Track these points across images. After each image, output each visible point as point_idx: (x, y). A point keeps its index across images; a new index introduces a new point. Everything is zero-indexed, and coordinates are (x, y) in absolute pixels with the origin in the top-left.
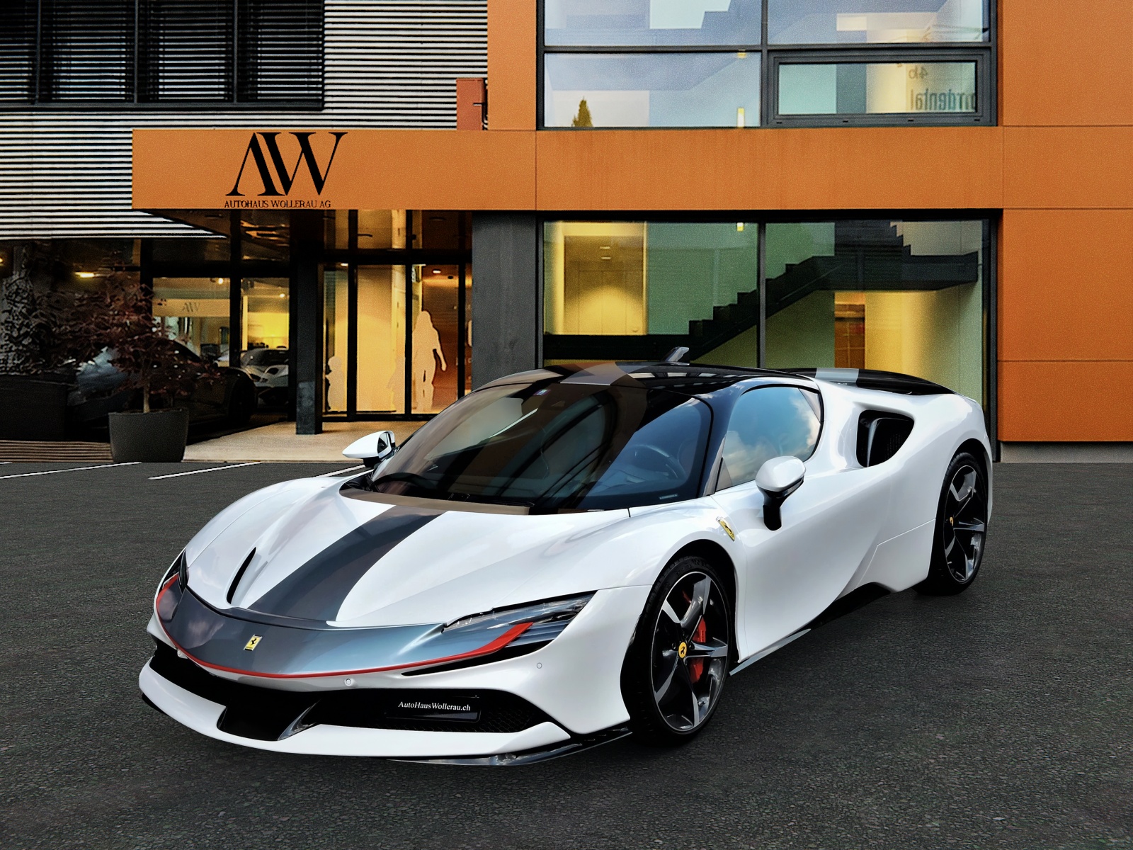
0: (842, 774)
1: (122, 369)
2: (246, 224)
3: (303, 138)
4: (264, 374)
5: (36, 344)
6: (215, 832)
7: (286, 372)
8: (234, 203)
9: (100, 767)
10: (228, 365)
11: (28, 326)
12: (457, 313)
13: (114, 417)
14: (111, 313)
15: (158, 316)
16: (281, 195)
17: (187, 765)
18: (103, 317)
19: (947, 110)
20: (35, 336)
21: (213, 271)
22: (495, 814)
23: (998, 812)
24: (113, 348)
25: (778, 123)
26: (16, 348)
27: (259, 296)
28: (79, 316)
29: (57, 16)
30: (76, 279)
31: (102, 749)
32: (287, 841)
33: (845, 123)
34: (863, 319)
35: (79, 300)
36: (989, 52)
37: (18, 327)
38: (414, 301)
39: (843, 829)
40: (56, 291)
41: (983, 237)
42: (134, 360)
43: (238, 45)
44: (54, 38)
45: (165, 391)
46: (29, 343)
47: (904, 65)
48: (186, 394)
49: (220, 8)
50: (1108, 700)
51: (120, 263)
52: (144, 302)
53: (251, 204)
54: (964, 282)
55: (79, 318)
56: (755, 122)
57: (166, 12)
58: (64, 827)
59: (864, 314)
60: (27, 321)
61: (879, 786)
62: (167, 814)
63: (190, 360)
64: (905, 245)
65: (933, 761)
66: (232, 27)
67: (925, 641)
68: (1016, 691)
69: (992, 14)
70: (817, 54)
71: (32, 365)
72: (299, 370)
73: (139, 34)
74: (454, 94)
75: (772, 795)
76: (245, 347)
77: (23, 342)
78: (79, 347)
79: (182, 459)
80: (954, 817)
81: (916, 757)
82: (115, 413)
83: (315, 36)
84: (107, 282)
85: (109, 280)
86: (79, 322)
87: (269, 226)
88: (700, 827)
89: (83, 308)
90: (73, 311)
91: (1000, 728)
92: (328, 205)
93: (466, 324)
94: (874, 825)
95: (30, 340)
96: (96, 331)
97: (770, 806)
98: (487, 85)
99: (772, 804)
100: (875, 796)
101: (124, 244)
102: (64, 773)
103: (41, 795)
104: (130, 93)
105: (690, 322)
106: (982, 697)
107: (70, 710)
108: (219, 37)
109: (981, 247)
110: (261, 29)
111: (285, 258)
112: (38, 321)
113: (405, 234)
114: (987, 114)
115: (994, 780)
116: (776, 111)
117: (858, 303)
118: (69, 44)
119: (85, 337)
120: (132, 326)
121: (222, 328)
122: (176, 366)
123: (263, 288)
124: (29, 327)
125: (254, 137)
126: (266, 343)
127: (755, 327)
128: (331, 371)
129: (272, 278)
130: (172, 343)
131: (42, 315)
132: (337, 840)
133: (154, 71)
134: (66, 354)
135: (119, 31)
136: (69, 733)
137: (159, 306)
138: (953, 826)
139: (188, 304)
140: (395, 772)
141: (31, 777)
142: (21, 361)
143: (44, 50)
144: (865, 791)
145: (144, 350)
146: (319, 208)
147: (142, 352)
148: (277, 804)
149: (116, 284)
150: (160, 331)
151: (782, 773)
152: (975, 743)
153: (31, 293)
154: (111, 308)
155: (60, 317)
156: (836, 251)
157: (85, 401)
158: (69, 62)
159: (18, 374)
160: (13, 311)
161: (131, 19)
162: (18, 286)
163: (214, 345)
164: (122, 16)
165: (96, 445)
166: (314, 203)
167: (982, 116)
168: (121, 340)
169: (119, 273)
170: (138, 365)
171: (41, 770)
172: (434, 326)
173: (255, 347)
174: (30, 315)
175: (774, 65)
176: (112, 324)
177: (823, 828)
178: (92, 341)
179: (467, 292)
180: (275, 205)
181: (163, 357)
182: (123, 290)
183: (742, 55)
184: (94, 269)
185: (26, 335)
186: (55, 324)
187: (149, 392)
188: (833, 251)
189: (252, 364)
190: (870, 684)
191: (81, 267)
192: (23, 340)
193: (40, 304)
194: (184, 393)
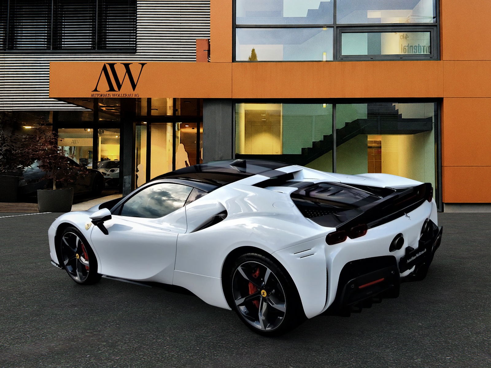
0: (375, 340)
1: (44, 170)
2: (100, 105)
3: (127, 66)
4: (108, 172)
5: (5, 158)
6: (85, 364)
7: (118, 171)
8: (96, 95)
9: (32, 337)
10: (92, 168)
12: (196, 144)
13: (40, 192)
14: (39, 144)
15: (61, 146)
16: (116, 91)
17: (72, 335)
18: (35, 146)
19: (417, 53)
20: (4, 155)
21: (85, 125)
22: (215, 356)
23: (448, 355)
24: (40, 161)
25: (341, 59)
27: (106, 137)
28: (24, 146)
29: (17, 12)
30: (23, 129)
31: (33, 329)
32: (118, 367)
33: (372, 59)
34: (381, 147)
35: (25, 138)
36: (436, 28)
38: (176, 139)
39: (376, 362)
40: (14, 135)
41: (435, 110)
42: (49, 166)
43: (98, 24)
44: (15, 21)
45: (63, 180)
46: (2, 158)
47: (398, 33)
48: (73, 181)
49: (90, 8)
51: (43, 122)
52: (54, 140)
53: (103, 95)
54: (426, 131)
56: (331, 58)
57: (66, 10)
58: (15, 361)
59: (381, 145)
61: (392, 344)
62: (63, 356)
63: (75, 166)
64: (399, 114)
65: (417, 334)
66: (95, 16)
68: (454, 305)
69: (437, 10)
70: (359, 28)
71: (3, 168)
72: (124, 170)
73: (53, 19)
74: (195, 46)
75: (343, 348)
76: (100, 160)
78: (25, 160)
80: (428, 357)
81: (409, 333)
82: (40, 190)
83: (133, 20)
84: (37, 130)
85: (38, 130)
86: (24, 148)
87: (111, 105)
88: (310, 361)
89: (26, 142)
90: (22, 143)
91: (448, 321)
92: (138, 96)
93: (200, 150)
94: (391, 360)
96: (32, 153)
97: (342, 353)
98: (210, 42)
99: (343, 352)
100: (391, 349)
101: (45, 113)
102: (15, 339)
103: (5, 348)
104: (49, 46)
105: (302, 149)
106: (439, 307)
107: (19, 313)
108: (89, 21)
109: (434, 115)
110: (108, 17)
111: (119, 120)
112: (5, 148)
113: (173, 109)
114: (435, 55)
115: (446, 342)
116: (340, 54)
117: (378, 140)
118: (22, 24)
119: (27, 155)
120: (48, 151)
121: (89, 151)
122: (68, 169)
123: (108, 133)
124: (1, 151)
125: (105, 65)
126: (109, 158)
127: (332, 151)
128: (138, 171)
129: (112, 129)
130: (67, 158)
131: (8, 145)
133: (60, 36)
134: (18, 163)
135: (44, 18)
136: (17, 323)
137: (61, 141)
138: (427, 361)
139: (74, 141)
143: (10, 26)
144: (386, 346)
145: (54, 161)
146: (134, 97)
147: (53, 162)
148: (113, 352)
149: (42, 132)
150: (61, 153)
151: (347, 339)
152: (436, 326)
153: (3, 136)
154: (39, 142)
155: (16, 146)
156: (368, 116)
157: (27, 184)
158: (22, 32)
161: (49, 13)
163: (85, 159)
164: (46, 11)
165: (31, 204)
166: (132, 95)
167: (433, 56)
168: (43, 157)
169: (43, 126)
170: (51, 168)
171: (5, 338)
172: (185, 151)
173: (104, 160)
174: (2, 145)
175: (339, 34)
176: (39, 149)
177: (367, 362)
178: (30, 157)
179: (200, 135)
180: (114, 96)
181: (62, 164)
182: (45, 134)
183: (325, 29)
184: (32, 125)
186: (14, 150)
187: (56, 181)
188: (367, 117)
189: (103, 168)
191: (25, 124)
193: (6, 140)
194: (72, 181)
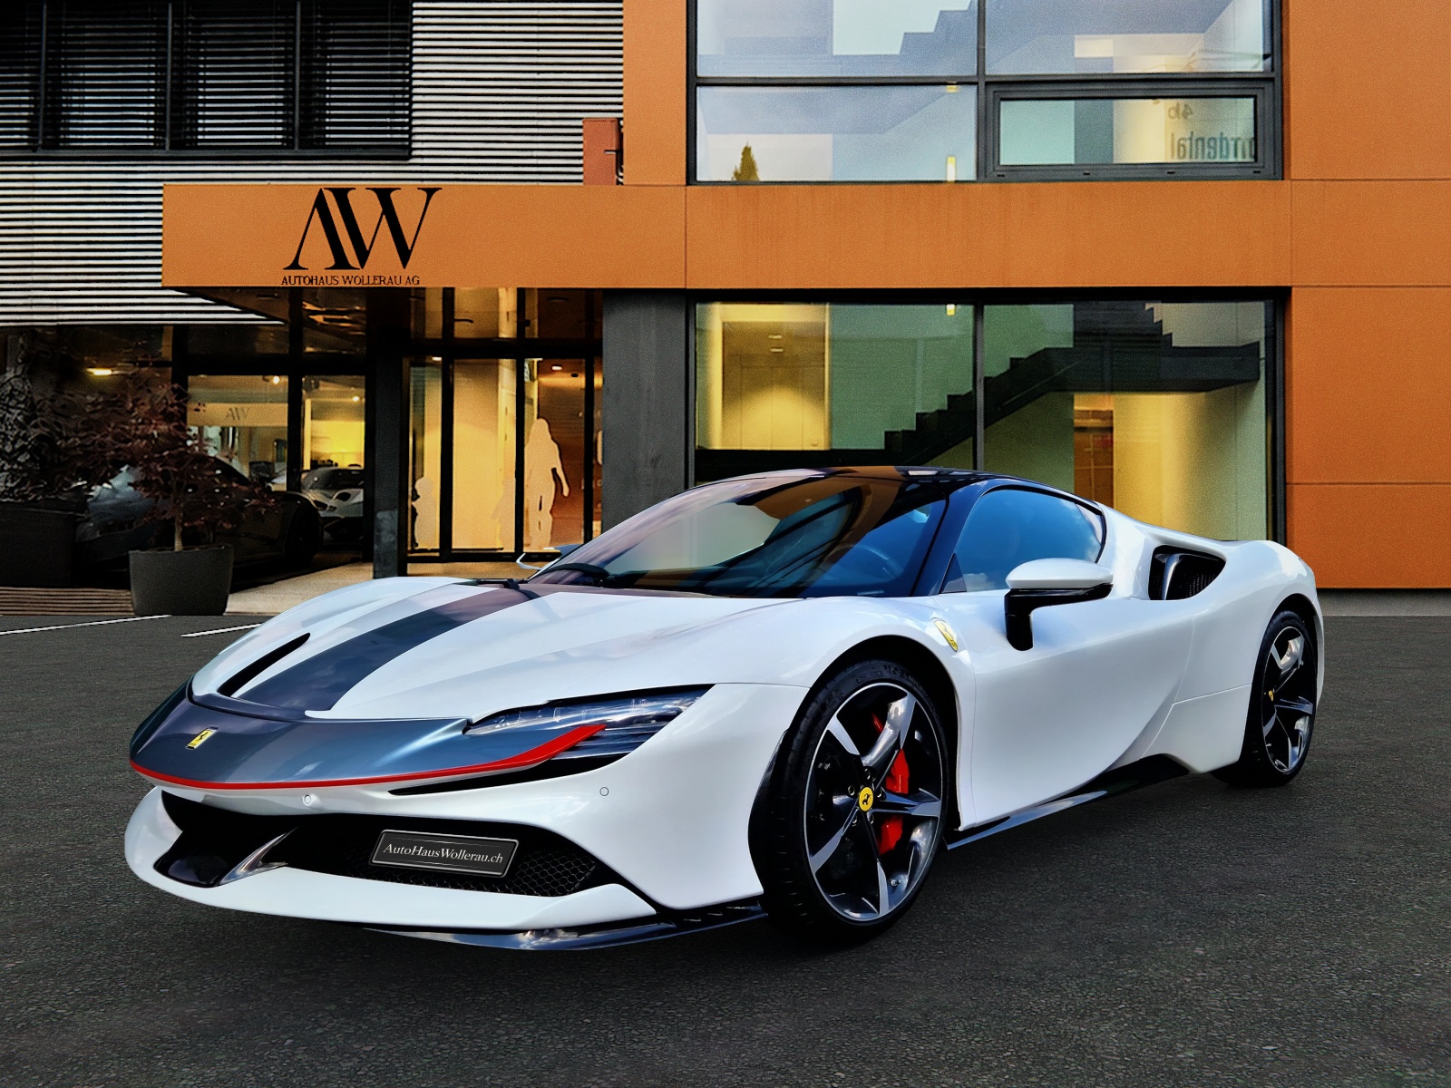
0: (1073, 996)
1: (148, 494)
2: (309, 307)
3: (384, 195)
4: (332, 501)
5: (36, 461)
6: (281, 1064)
7: (360, 498)
8: (296, 279)
9: (133, 987)
10: (284, 488)
11: (25, 438)
12: (583, 421)
13: (136, 557)
14: (133, 421)
15: (195, 426)
16: (355, 268)
18: (122, 426)
19: (1217, 160)
20: (34, 452)
21: (266, 367)
22: (634, 1042)
23: (1269, 1040)
24: (135, 467)
25: (999, 176)
26: (9, 467)
27: (324, 400)
28: (91, 425)
29: (67, 39)
30: (87, 376)
31: (135, 965)
32: (372, 1074)
33: (1087, 176)
34: (1111, 429)
35: (94, 404)
36: (1271, 84)
37: (12, 439)
38: (527, 406)
39: (1073, 1060)
40: (62, 393)
41: (1266, 323)
42: (162, 482)
43: (301, 76)
44: (63, 66)
45: (203, 523)
46: (27, 461)
47: (1162, 101)
48: (230, 526)
49: (277, 29)
50: (1416, 907)
51: (146, 356)
52: (176, 408)
53: (316, 280)
54: (1249, 381)
55: (91, 429)
56: (970, 174)
57: (208, 34)
59: (1112, 423)
60: (23, 432)
61: (1120, 1009)
62: (220, 1042)
63: (236, 482)
64: (1164, 333)
65: (1188, 980)
66: (293, 53)
67: (1186, 835)
68: (1299, 896)
69: (1275, 38)
70: (1051, 87)
71: (30, 489)
72: (377, 495)
73: (173, 62)
74: (580, 139)
75: (984, 1020)
76: (307, 466)
77: (19, 459)
78: (92, 465)
79: (224, 611)
80: (1213, 1045)
81: (1168, 975)
82: (137, 551)
83: (400, 64)
84: (127, 381)
85: (130, 378)
86: (91, 432)
87: (339, 309)
88: (892, 1058)
89: (97, 415)
90: (85, 418)
91: (1276, 941)
92: (416, 282)
93: (595, 435)
94: (1112, 1055)
95: (28, 457)
96: (114, 445)
97: (981, 1033)
98: (622, 127)
99: (983, 1030)
100: (1114, 1021)
101: (151, 332)
102: (88, 994)
103: (59, 1019)
104: (161, 138)
105: (886, 433)
106: (1254, 903)
107: (92, 919)
108: (276, 65)
109: (1263, 335)
110: (330, 55)
111: (361, 350)
112: (38, 432)
113: (516, 319)
114: (1269, 164)
115: (1267, 1003)
116: (997, 159)
117: (1104, 409)
118: (81, 75)
119: (100, 452)
120: (160, 439)
121: (277, 441)
122: (217, 491)
123: (331, 389)
124: (26, 440)
125: (321, 193)
126: (335, 461)
127: (971, 439)
128: (418, 497)
129: (343, 376)
130: (213, 460)
131: (44, 424)
132: (435, 1072)
133: (191, 109)
134: (74, 474)
135: (146, 58)
136: (91, 947)
137: (196, 413)
138: (1211, 1057)
139: (234, 410)
140: (507, 993)
141: (46, 999)
142: (15, 483)
143: (49, 82)
144: (1101, 1015)
145: (175, 470)
146: (404, 286)
147: (173, 471)
148: (357, 1030)
149: (140, 384)
150: (196, 445)
151: (997, 994)
152: (1242, 958)
153: (30, 395)
154: (134, 414)
155: (67, 427)
156: (1075, 341)
157: (98, 535)
158: (81, 98)
159: (12, 500)
160: (6, 418)
161: (162, 42)
162: (12, 386)
163: (267, 463)
164: (151, 38)
165: (112, 592)
166: (398, 278)
167: (1264, 167)
168: (146, 457)
169: (145, 369)
170: (168, 489)
171: (58, 991)
172: (553, 439)
173: (320, 466)
174: (28, 423)
175: (994, 103)
176: (135, 435)
177: (1048, 1059)
178: (108, 458)
179: (596, 394)
180: (348, 282)
181: (200, 478)
182: (149, 391)
183: (952, 89)
184: (112, 364)
185: (23, 450)
186: (60, 435)
187: (182, 524)
188: (1072, 343)
189: (316, 488)
190: (1112, 888)
191: (94, 362)
192: (18, 456)
193: (41, 410)
194: (227, 526)
